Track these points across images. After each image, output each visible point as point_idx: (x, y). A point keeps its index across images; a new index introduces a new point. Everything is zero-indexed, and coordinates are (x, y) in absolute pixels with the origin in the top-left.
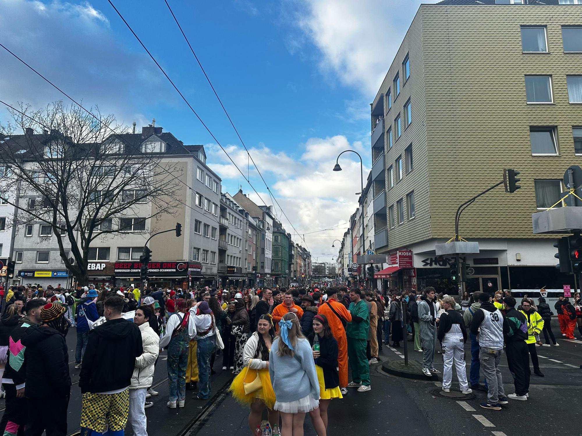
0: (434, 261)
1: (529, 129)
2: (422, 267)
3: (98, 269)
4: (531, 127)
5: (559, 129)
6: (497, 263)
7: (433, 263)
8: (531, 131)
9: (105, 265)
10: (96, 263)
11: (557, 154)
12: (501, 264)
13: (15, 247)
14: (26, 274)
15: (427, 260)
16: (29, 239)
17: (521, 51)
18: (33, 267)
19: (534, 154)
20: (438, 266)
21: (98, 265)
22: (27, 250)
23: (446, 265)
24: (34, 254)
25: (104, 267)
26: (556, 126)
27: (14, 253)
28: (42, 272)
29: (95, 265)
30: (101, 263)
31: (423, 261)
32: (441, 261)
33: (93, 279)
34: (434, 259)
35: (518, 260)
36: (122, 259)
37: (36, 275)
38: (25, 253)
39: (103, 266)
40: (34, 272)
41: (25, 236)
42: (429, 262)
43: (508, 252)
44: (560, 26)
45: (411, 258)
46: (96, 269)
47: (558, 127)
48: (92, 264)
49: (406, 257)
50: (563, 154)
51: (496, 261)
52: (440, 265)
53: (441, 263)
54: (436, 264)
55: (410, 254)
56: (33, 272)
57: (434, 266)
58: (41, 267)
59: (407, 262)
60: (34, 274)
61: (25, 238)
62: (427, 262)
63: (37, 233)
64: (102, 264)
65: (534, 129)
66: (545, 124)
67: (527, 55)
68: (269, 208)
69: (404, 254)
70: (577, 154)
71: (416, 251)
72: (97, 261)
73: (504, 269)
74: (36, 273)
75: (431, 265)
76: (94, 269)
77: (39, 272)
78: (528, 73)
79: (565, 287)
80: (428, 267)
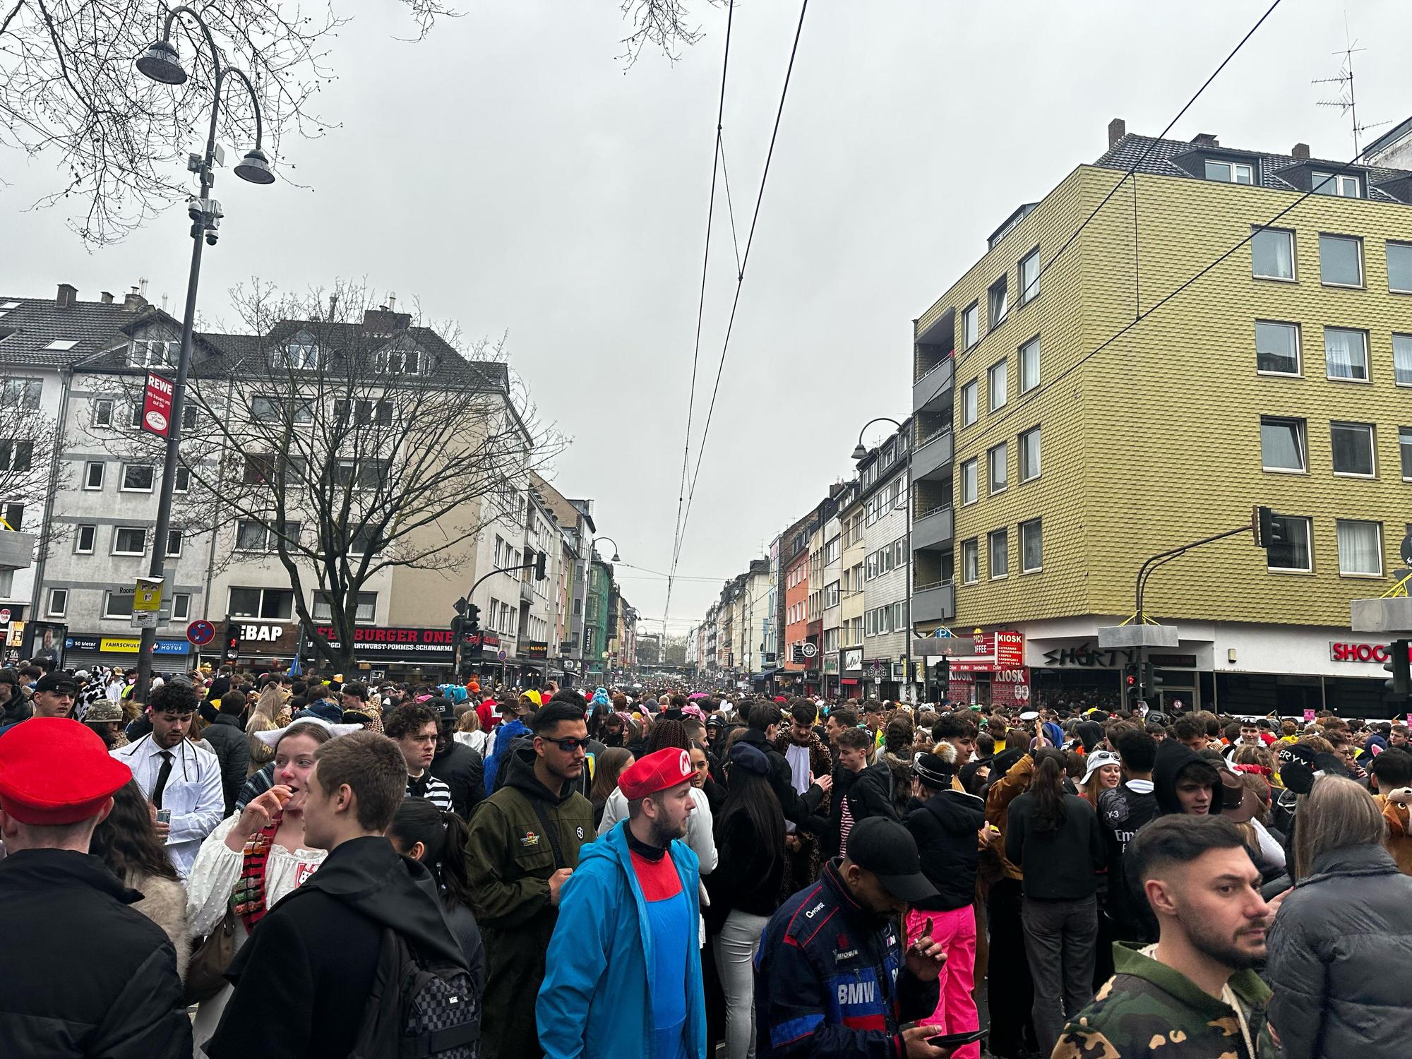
0: (1068, 655)
1: (1259, 420)
2: (1044, 666)
3: (263, 639)
4: (1262, 417)
5: (1308, 425)
6: (1194, 665)
7: (1068, 660)
8: (1263, 423)
9: (280, 630)
10: (259, 625)
11: (1304, 471)
12: (1201, 667)
13: (47, 577)
14: (78, 644)
15: (1054, 652)
16: (83, 560)
17: (1251, 274)
18: (93, 627)
19: (1266, 469)
20: (1077, 666)
21: (265, 629)
22: (78, 585)
23: (1092, 664)
24: (97, 598)
25: (279, 634)
26: (1305, 419)
27: (45, 592)
28: (120, 642)
29: (255, 628)
30: (271, 625)
31: (1046, 655)
32: (1083, 656)
33: (248, 662)
34: (1069, 652)
35: (1232, 662)
36: (322, 618)
37: (104, 648)
38: (73, 594)
39: (277, 632)
40: (100, 639)
41: (74, 553)
42: (1058, 656)
43: (1215, 645)
44: (1317, 234)
45: (1019, 646)
46: (259, 639)
47: (1308, 420)
48: (249, 628)
49: (1011, 644)
50: (1312, 471)
51: (1192, 661)
52: (1081, 664)
53: (1084, 660)
54: (1072, 661)
55: (1018, 639)
56: (97, 639)
57: (1069, 665)
58: (114, 629)
59: (1014, 656)
60: (98, 646)
61: (74, 557)
62: (1055, 656)
63: (108, 547)
64: (274, 629)
65: (1267, 421)
66: (1287, 415)
67: (1261, 283)
68: (586, 504)
69: (1008, 638)
70: (1336, 473)
71: (1031, 635)
72: (259, 619)
73: (1206, 676)
74: (104, 642)
75: (1062, 662)
76: (254, 638)
77: (112, 641)
78: (1261, 317)
79: (1306, 713)
80: (1057, 666)
